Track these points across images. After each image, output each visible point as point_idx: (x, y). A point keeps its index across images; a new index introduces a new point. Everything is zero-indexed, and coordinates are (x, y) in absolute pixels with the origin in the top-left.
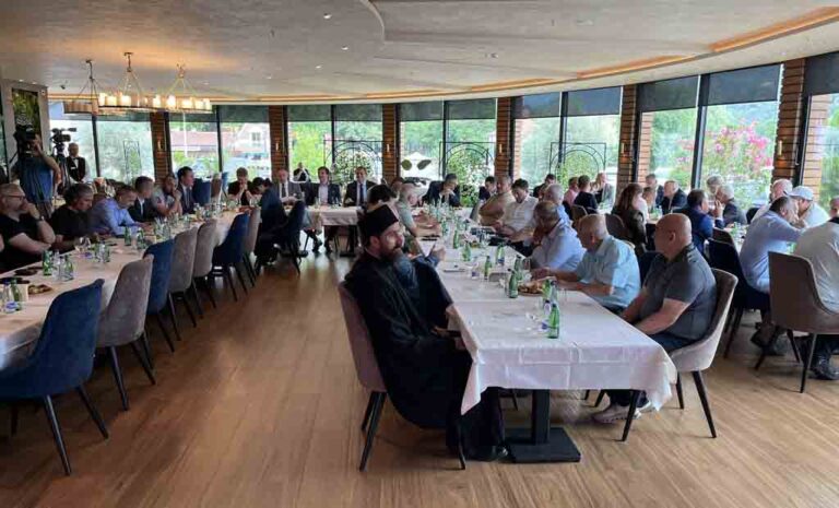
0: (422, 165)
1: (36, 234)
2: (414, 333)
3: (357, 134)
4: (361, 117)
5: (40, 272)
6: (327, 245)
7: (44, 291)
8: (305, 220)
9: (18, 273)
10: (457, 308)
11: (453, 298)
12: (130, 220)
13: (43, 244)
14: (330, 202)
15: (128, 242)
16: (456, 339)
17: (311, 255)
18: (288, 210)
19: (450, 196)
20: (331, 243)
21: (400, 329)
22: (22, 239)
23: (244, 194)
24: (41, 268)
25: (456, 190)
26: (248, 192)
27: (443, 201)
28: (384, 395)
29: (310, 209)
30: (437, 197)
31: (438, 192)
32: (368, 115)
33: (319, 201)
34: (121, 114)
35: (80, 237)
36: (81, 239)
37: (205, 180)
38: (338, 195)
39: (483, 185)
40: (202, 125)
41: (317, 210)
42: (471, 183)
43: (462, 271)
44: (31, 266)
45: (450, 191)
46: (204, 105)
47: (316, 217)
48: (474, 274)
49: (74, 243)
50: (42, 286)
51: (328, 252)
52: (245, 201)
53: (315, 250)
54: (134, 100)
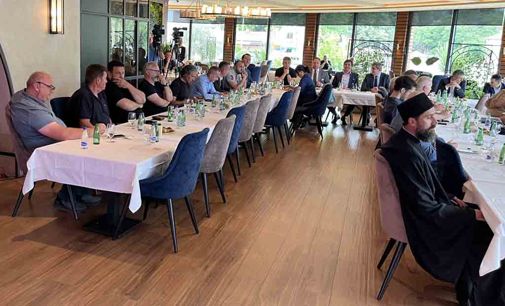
0: (430, 62)
1: (163, 95)
2: (437, 200)
3: (367, 35)
4: (372, 22)
5: (166, 119)
6: (343, 119)
7: (170, 131)
8: (331, 99)
9: (154, 118)
10: (476, 185)
11: (470, 175)
12: (214, 90)
13: (166, 101)
14: (350, 87)
15: (214, 105)
16: (476, 210)
17: (330, 125)
18: (318, 91)
19: (456, 88)
20: (347, 118)
21: (426, 195)
22: (155, 97)
23: (286, 77)
24: (167, 117)
25: (462, 84)
26: (289, 76)
27: (448, 92)
28: (405, 245)
29: (335, 91)
30: (443, 89)
31: (444, 85)
32: (378, 20)
33: (341, 85)
34: (213, 18)
35: (187, 98)
36: (188, 100)
37: (256, 65)
38: (356, 81)
39: (489, 81)
40: (253, 27)
41: (339, 92)
42: (474, 79)
43: (475, 153)
44: (160, 114)
45: (456, 84)
46: (266, 13)
47: (340, 97)
48: (489, 157)
49: (184, 102)
50: (169, 128)
51: (344, 124)
52: (286, 82)
53: (334, 122)
54: (223, 10)
